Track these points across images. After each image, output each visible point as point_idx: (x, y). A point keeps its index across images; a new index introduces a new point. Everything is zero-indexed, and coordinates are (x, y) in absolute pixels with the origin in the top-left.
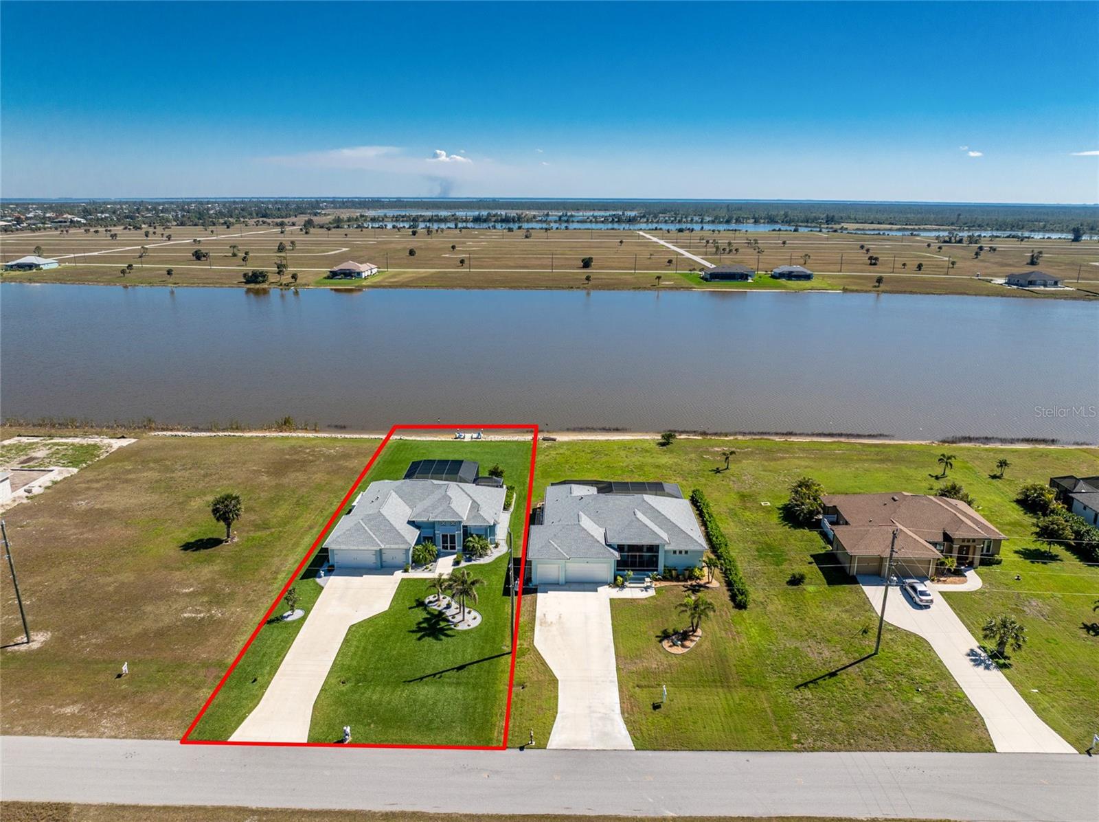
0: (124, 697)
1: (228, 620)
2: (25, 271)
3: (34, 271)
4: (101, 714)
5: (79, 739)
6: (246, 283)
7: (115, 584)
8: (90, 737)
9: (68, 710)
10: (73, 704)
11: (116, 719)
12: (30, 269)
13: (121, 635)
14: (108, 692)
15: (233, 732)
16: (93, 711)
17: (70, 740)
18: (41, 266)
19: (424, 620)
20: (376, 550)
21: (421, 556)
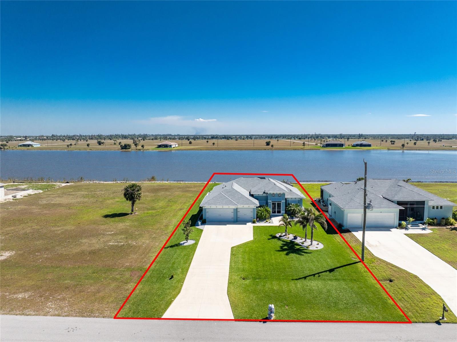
0: (67, 288)
1: (141, 246)
2: (26, 147)
3: (30, 147)
4: (47, 299)
5: (26, 317)
6: (121, 149)
7: (62, 230)
8: (37, 315)
9: (20, 296)
10: (24, 292)
11: (60, 302)
12: (28, 147)
13: (65, 253)
14: (54, 284)
15: (164, 313)
16: (41, 296)
17: (18, 317)
18: (33, 146)
19: (283, 245)
20: (234, 209)
21: (263, 214)
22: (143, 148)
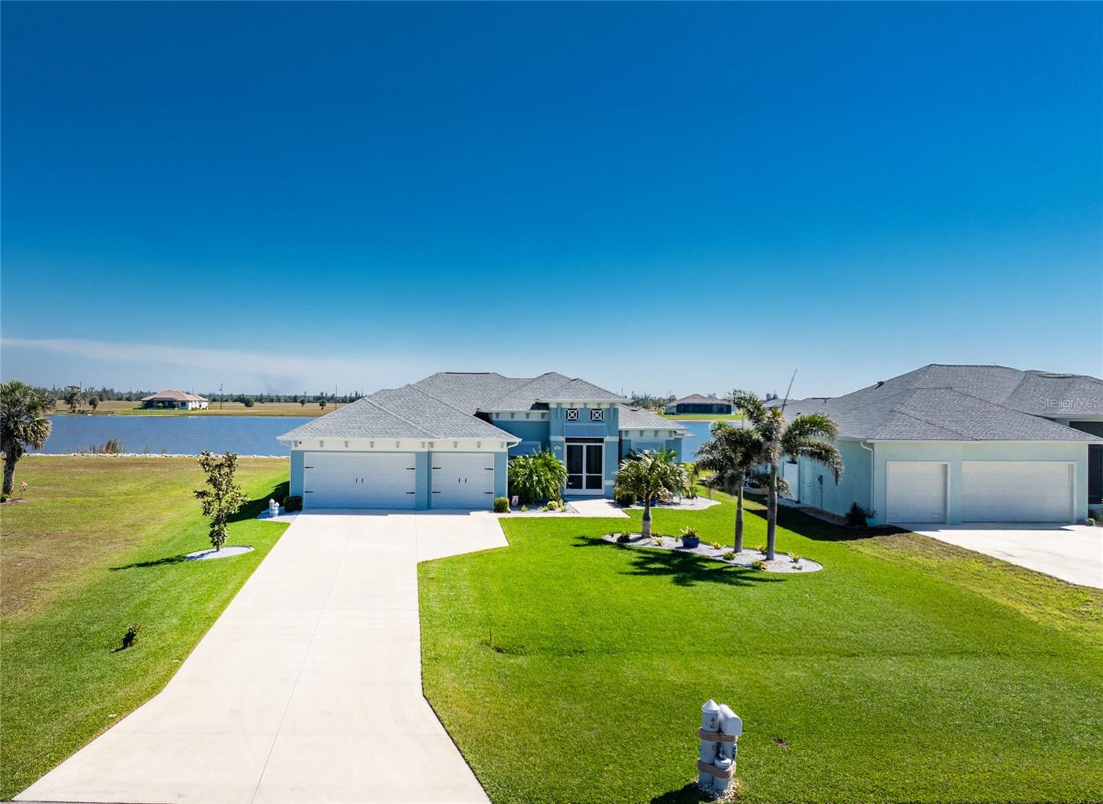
19: (645, 560)
20: (418, 454)
21: (535, 478)
22: (94, 408)
